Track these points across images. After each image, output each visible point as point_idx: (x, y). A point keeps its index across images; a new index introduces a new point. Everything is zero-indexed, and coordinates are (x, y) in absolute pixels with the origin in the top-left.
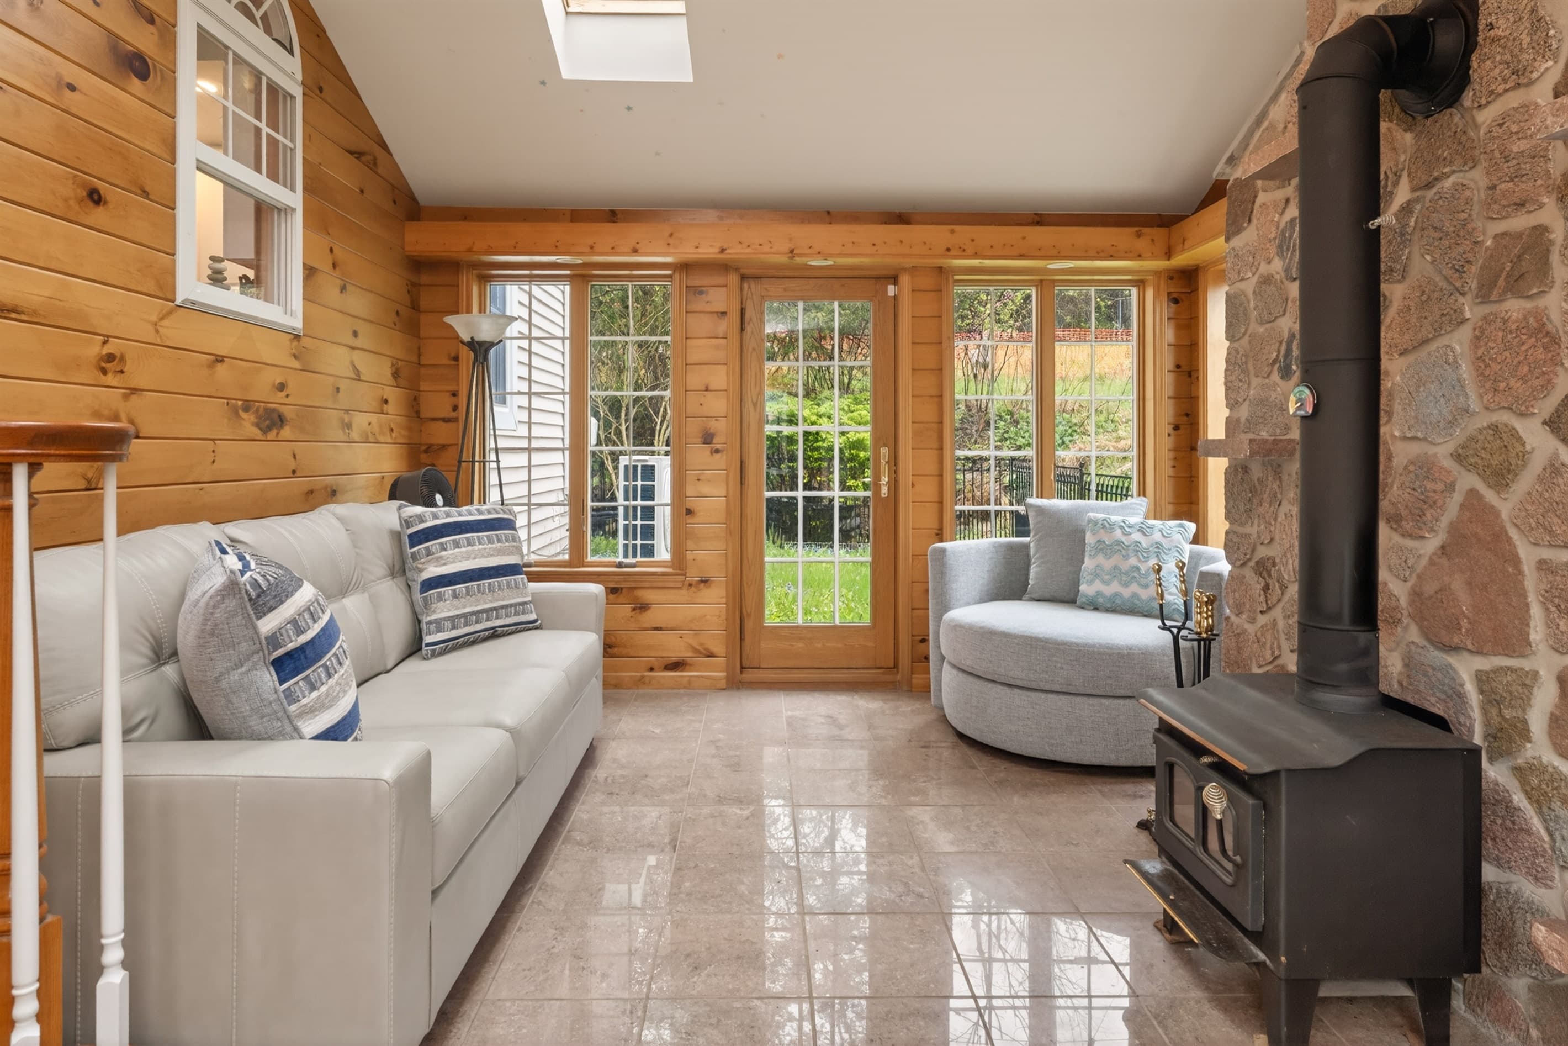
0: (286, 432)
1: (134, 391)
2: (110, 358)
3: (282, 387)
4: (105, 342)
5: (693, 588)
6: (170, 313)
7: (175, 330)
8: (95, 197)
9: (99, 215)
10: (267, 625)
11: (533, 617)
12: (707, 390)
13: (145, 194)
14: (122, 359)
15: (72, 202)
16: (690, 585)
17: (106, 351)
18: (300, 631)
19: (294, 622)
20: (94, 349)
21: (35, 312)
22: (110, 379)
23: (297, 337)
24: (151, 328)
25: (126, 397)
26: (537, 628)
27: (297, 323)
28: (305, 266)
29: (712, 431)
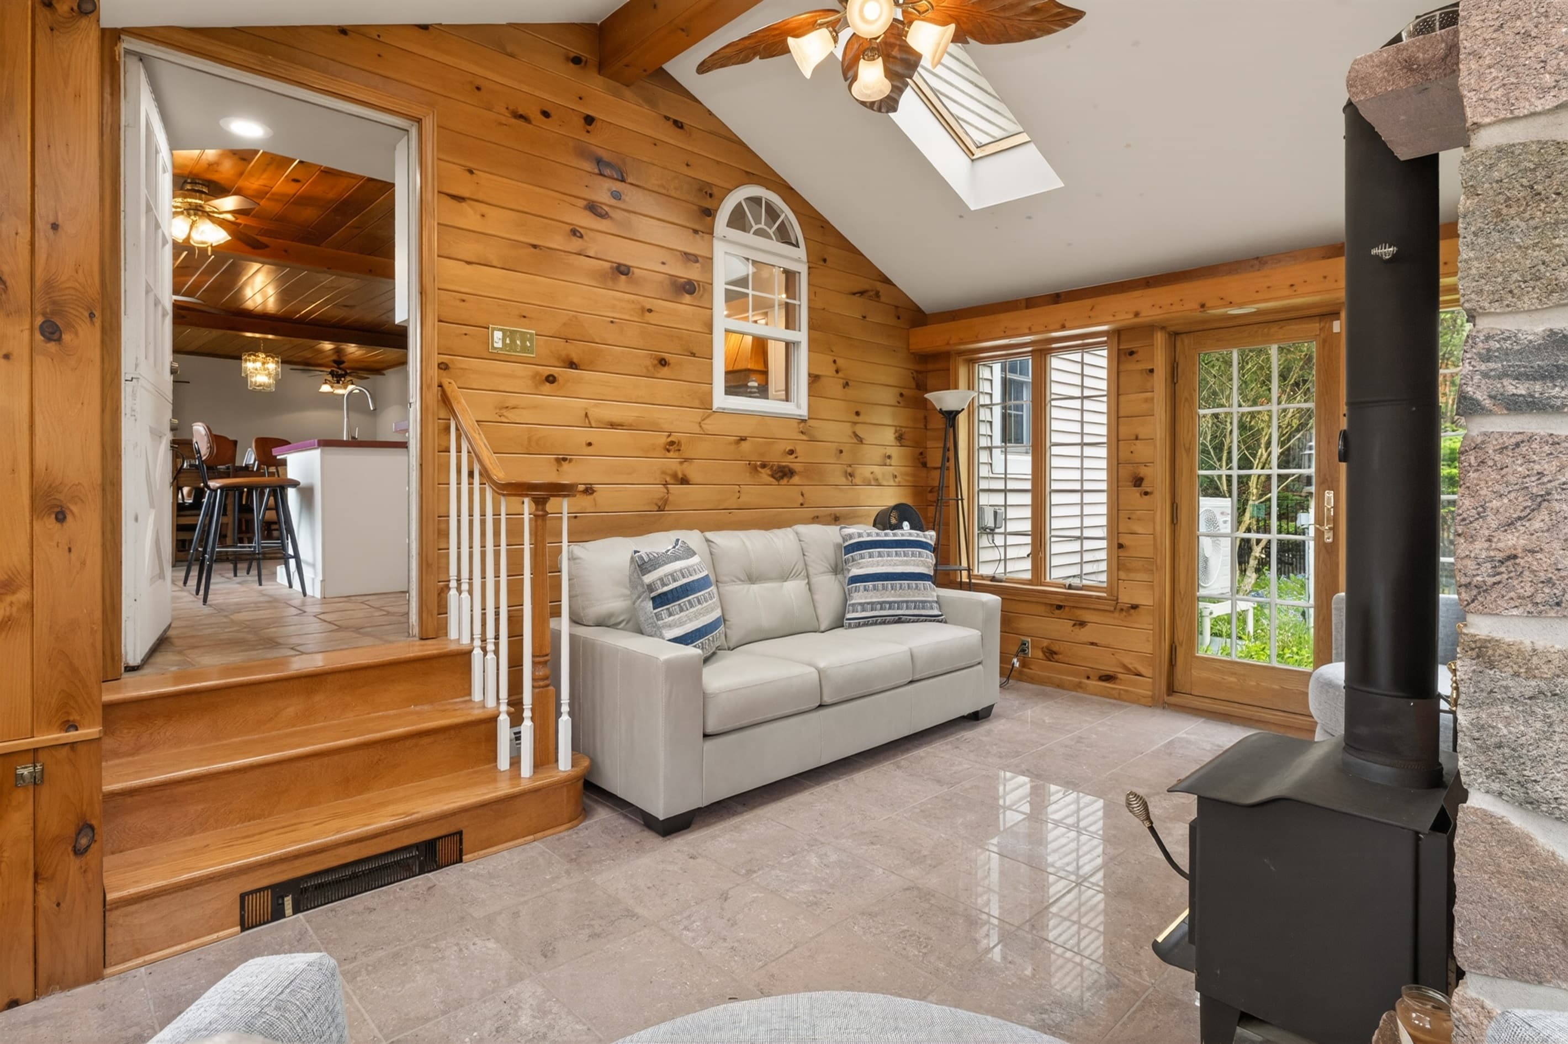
0: (796, 479)
1: (686, 460)
2: (672, 443)
3: (791, 452)
4: (669, 436)
5: (1124, 613)
6: (709, 416)
7: (710, 426)
8: (663, 362)
9: (665, 371)
10: (648, 579)
11: (936, 612)
12: (1137, 438)
13: (693, 355)
14: (679, 444)
15: (650, 368)
16: (1122, 610)
17: (670, 439)
18: (664, 585)
19: (661, 579)
20: (662, 439)
21: (631, 425)
22: (671, 454)
23: (804, 421)
24: (697, 426)
25: (681, 463)
26: (938, 621)
27: (803, 412)
28: (810, 375)
29: (1141, 475)
